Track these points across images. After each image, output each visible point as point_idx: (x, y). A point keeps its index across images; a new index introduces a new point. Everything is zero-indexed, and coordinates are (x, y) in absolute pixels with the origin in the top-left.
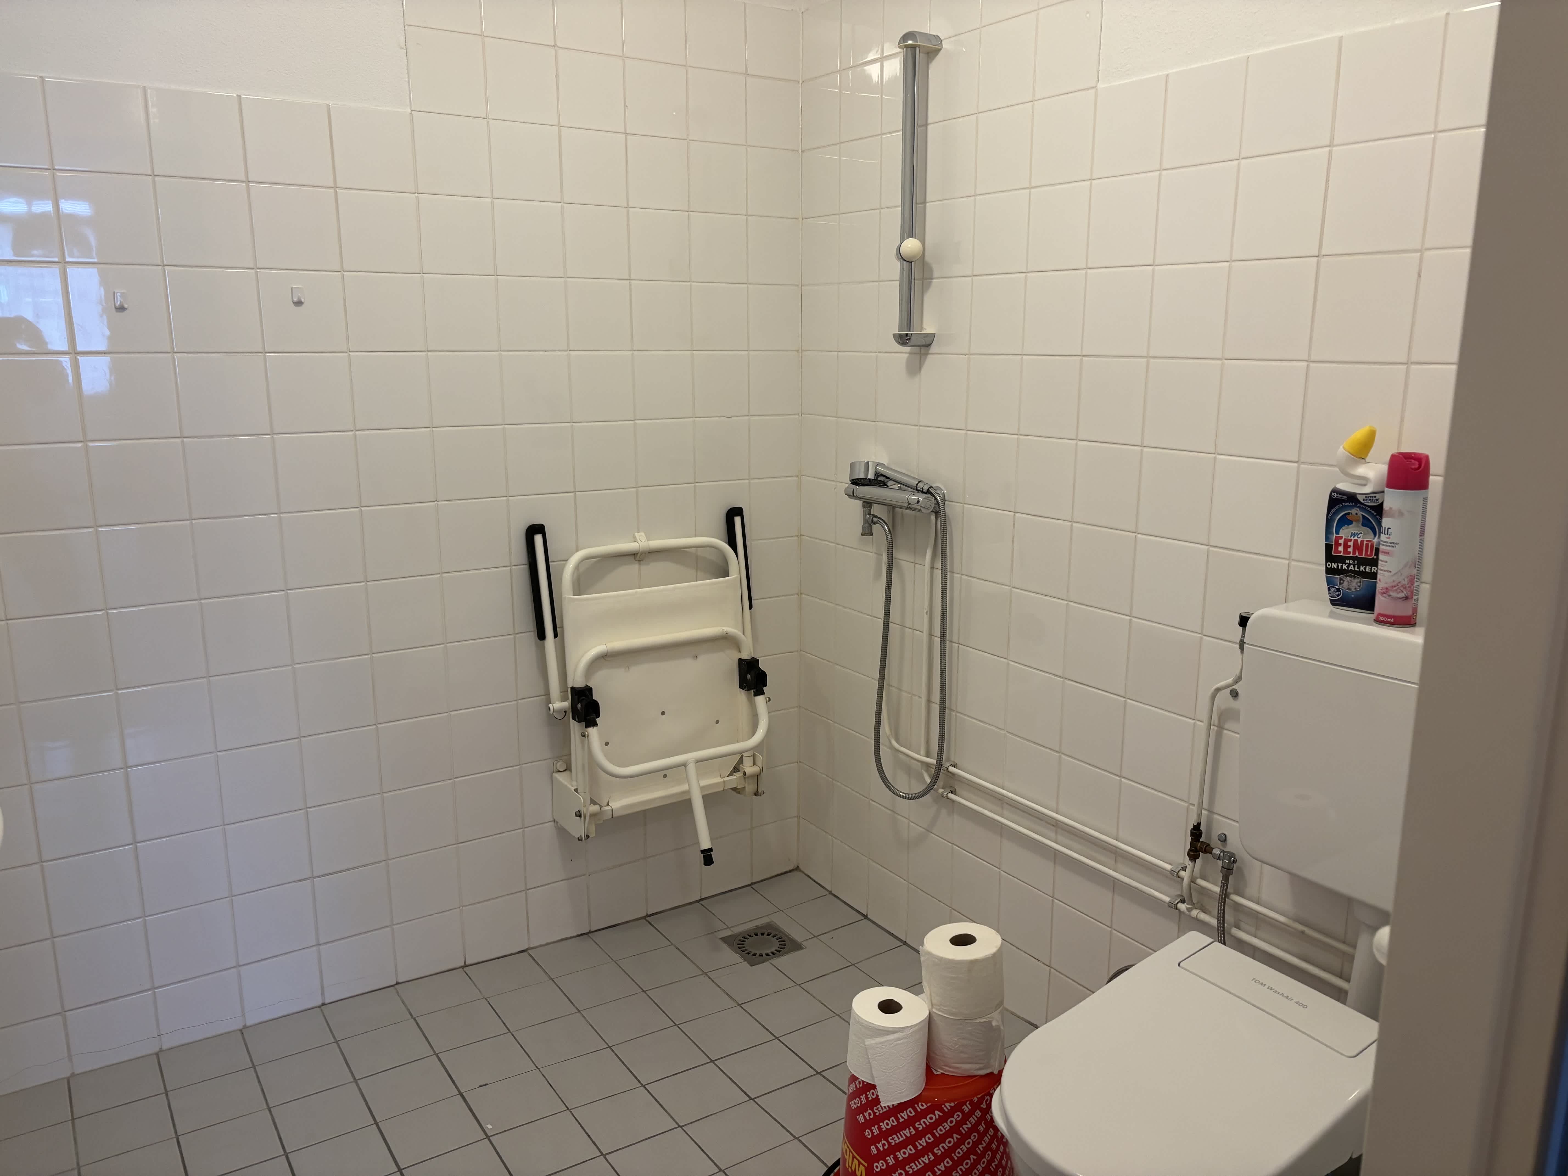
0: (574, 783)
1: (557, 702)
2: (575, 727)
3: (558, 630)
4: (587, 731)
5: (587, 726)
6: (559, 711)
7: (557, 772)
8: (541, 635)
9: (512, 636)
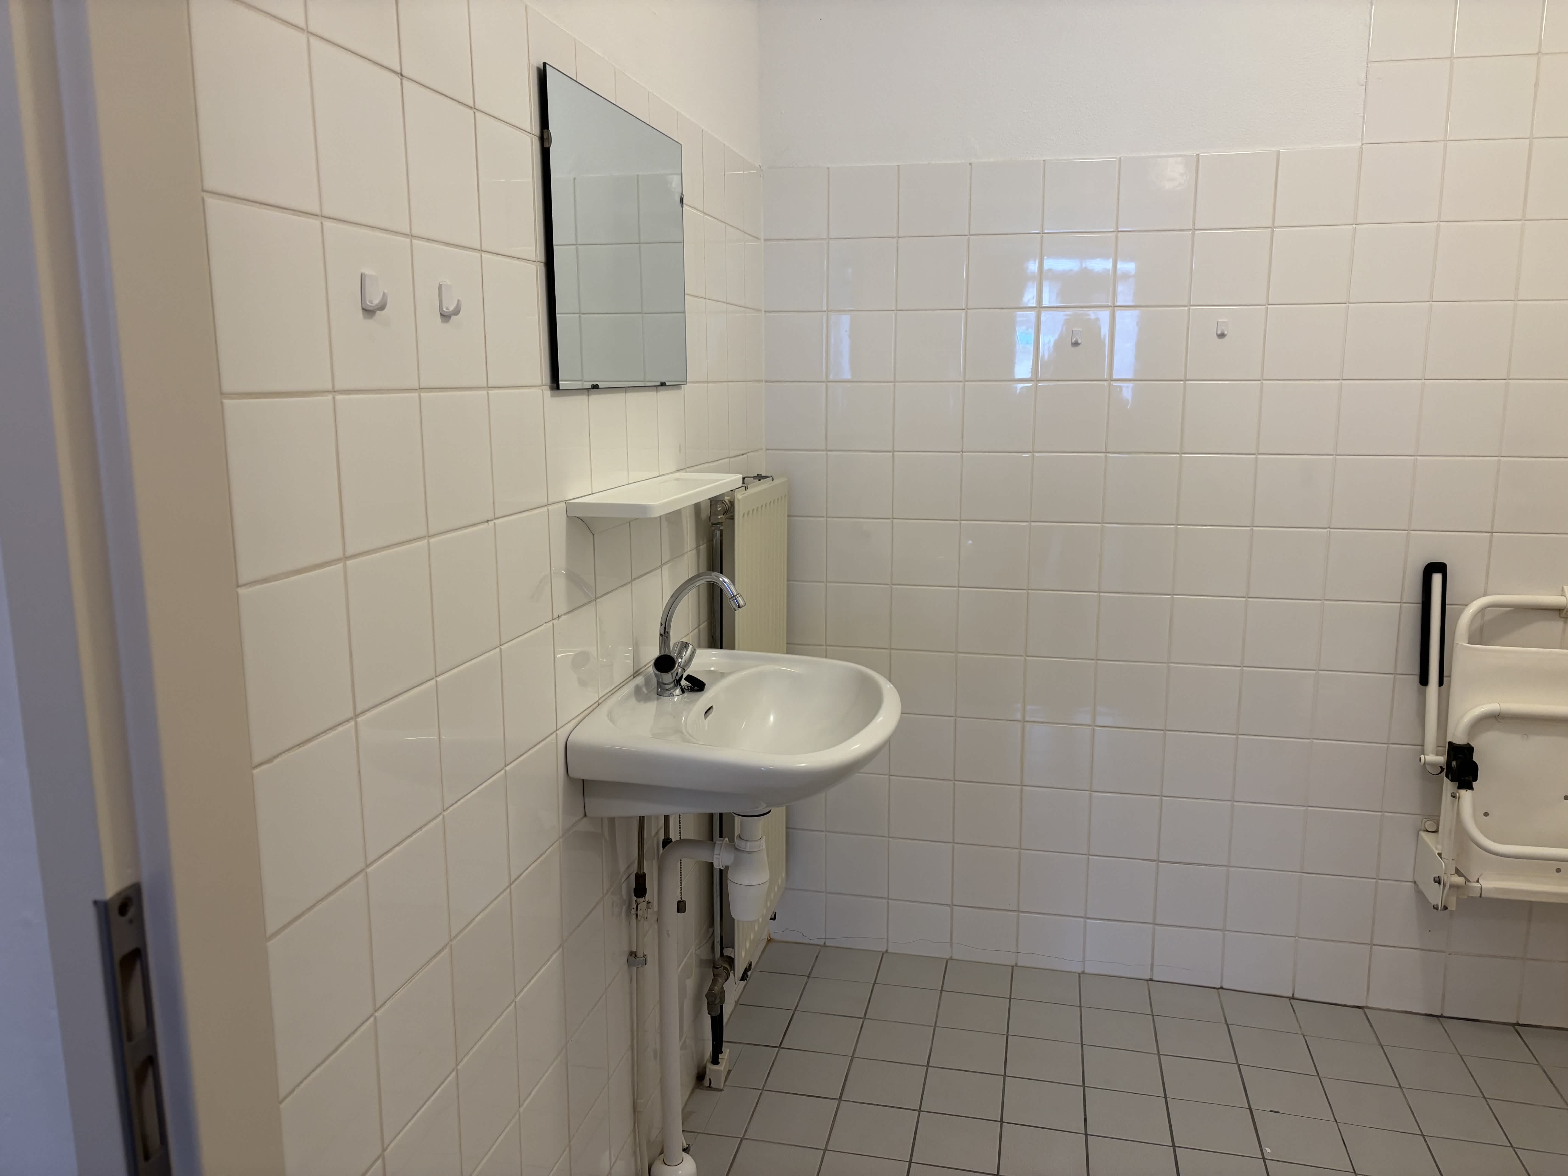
0: (1439, 847)
1: (1431, 755)
2: (1448, 786)
3: (1445, 679)
4: (1458, 793)
5: (1461, 787)
6: (1433, 765)
7: (1425, 831)
8: (1424, 680)
9: (1392, 676)
